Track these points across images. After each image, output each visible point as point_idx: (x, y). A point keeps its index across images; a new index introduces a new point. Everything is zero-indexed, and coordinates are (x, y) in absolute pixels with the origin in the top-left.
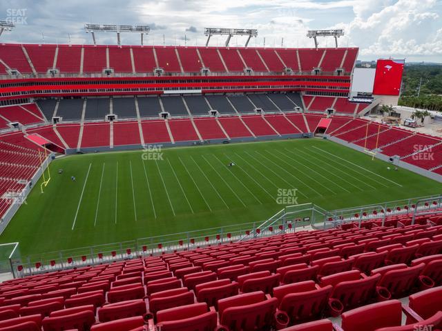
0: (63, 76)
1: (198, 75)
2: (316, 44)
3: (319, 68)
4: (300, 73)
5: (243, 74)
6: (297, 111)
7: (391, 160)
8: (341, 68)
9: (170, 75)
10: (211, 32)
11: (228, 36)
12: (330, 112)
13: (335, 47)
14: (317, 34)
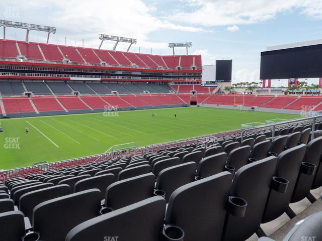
1: (98, 66)
2: (174, 53)
3: (179, 66)
4: (168, 69)
5: (131, 68)
6: (171, 93)
7: (253, 108)
8: (194, 66)
9: (76, 64)
10: (104, 37)
11: (116, 42)
12: (194, 93)
13: (186, 54)
14: (175, 45)
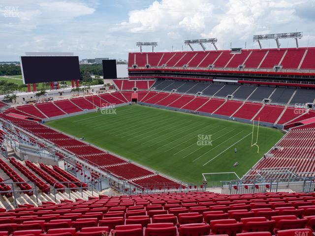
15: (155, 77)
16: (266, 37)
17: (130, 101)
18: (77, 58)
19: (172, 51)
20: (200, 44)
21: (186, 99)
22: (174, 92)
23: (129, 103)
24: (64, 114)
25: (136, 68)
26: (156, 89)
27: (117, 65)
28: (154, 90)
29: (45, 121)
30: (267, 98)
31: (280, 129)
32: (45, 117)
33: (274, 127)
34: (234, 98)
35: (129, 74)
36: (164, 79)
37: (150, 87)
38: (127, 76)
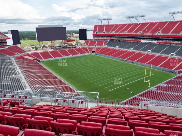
0: (114, 34)
1: (154, 34)
9: (143, 34)
15: (108, 39)
16: (178, 13)
17: (91, 52)
18: (65, 28)
19: (120, 24)
20: (136, 18)
21: (122, 52)
22: (117, 48)
23: (90, 53)
24: (52, 57)
25: (98, 34)
26: (107, 46)
27: (87, 32)
28: (106, 46)
29: (42, 61)
30: (173, 53)
31: (175, 73)
32: (42, 59)
33: (171, 72)
34: (151, 52)
35: (93, 37)
36: (113, 40)
37: (104, 44)
38: (92, 38)
